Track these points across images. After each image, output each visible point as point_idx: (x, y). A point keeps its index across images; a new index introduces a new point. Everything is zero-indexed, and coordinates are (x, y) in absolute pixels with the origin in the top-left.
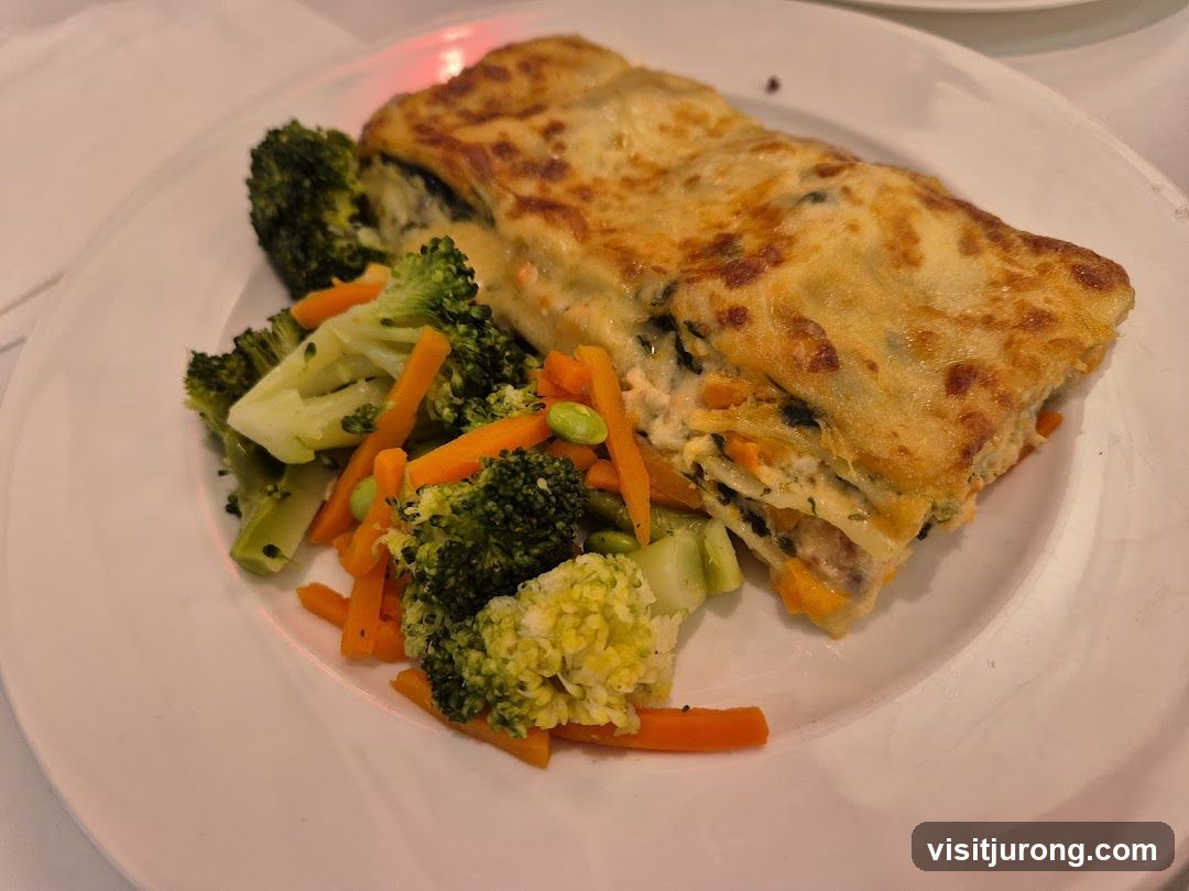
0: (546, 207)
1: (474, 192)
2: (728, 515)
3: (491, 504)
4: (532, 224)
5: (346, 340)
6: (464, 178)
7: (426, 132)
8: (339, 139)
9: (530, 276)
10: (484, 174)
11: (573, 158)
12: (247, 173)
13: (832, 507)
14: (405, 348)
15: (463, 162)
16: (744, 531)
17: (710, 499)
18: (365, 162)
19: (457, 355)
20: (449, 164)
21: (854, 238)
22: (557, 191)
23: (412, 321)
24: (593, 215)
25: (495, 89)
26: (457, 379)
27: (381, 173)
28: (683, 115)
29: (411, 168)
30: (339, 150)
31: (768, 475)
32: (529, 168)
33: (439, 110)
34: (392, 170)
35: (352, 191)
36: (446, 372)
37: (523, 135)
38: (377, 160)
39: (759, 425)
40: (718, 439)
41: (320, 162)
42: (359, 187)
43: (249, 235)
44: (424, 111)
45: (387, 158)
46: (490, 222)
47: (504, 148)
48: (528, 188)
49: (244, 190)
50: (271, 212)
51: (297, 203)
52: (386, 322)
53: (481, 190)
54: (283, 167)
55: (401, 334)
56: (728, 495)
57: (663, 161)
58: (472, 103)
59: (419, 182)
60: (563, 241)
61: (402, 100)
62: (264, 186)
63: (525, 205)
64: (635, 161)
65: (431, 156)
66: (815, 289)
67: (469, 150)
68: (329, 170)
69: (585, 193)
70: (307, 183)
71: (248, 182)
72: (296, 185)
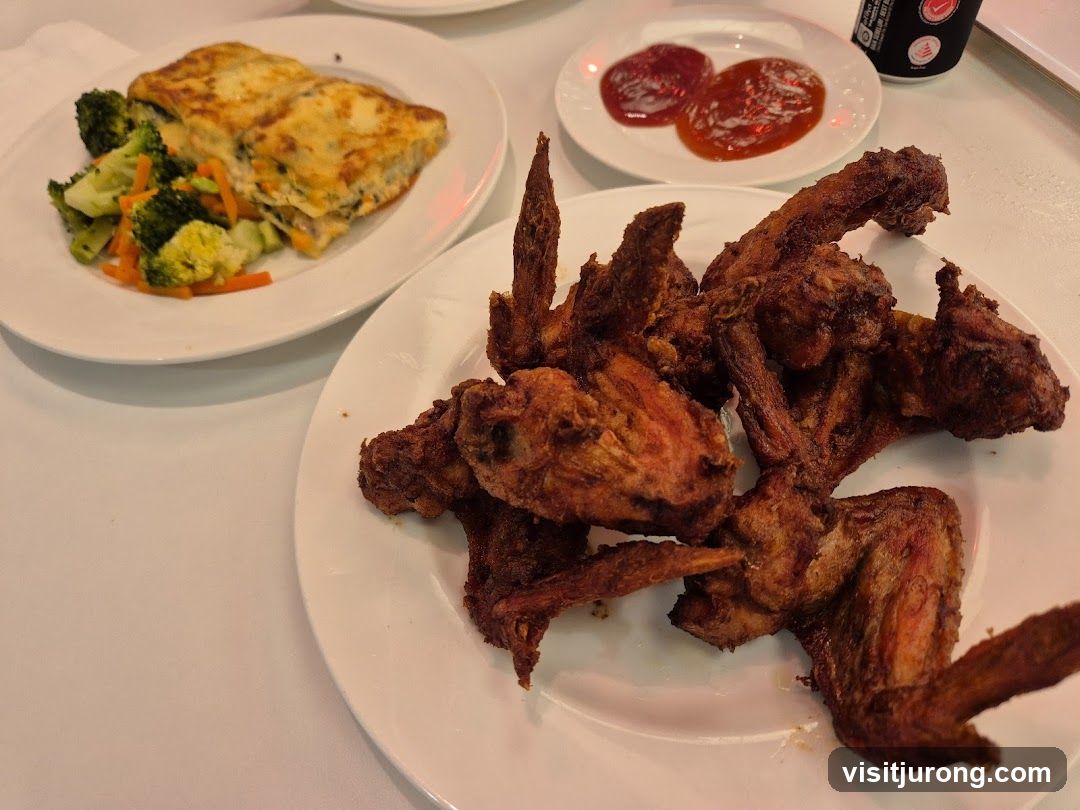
0: (202, 112)
1: (172, 109)
2: (270, 217)
3: (157, 204)
4: (196, 119)
5: (112, 165)
6: (169, 104)
7: (152, 87)
8: (115, 94)
9: (196, 140)
10: (177, 101)
11: (218, 91)
12: (75, 114)
13: (295, 200)
14: (133, 166)
15: (167, 97)
16: (276, 221)
17: (262, 211)
18: (129, 104)
19: (155, 166)
20: (161, 98)
21: (319, 108)
22: (210, 105)
23: (136, 154)
24: (224, 113)
25: (192, 68)
26: (157, 175)
27: (136, 108)
28: (277, 72)
29: (147, 103)
30: (114, 98)
31: (275, 194)
32: (199, 97)
33: (161, 78)
34: (139, 105)
35: (123, 117)
36: (153, 174)
37: (198, 85)
38: (134, 102)
39: (270, 176)
40: (258, 185)
41: (104, 103)
42: (126, 115)
43: (81, 144)
44: (154, 79)
45: (137, 100)
46: (180, 121)
47: (187, 90)
48: (197, 105)
49: (76, 122)
50: (87, 128)
51: (97, 123)
52: (127, 156)
53: (175, 107)
54: (89, 107)
55: (133, 160)
56: (268, 208)
57: (260, 90)
58: (178, 74)
59: (151, 108)
60: (208, 124)
61: (144, 76)
62: (83, 118)
63: (194, 112)
64: (249, 92)
65: (153, 96)
66: (298, 126)
67: (170, 93)
68: (110, 107)
69: (223, 106)
70: (100, 113)
71: (76, 118)
72: (95, 114)
